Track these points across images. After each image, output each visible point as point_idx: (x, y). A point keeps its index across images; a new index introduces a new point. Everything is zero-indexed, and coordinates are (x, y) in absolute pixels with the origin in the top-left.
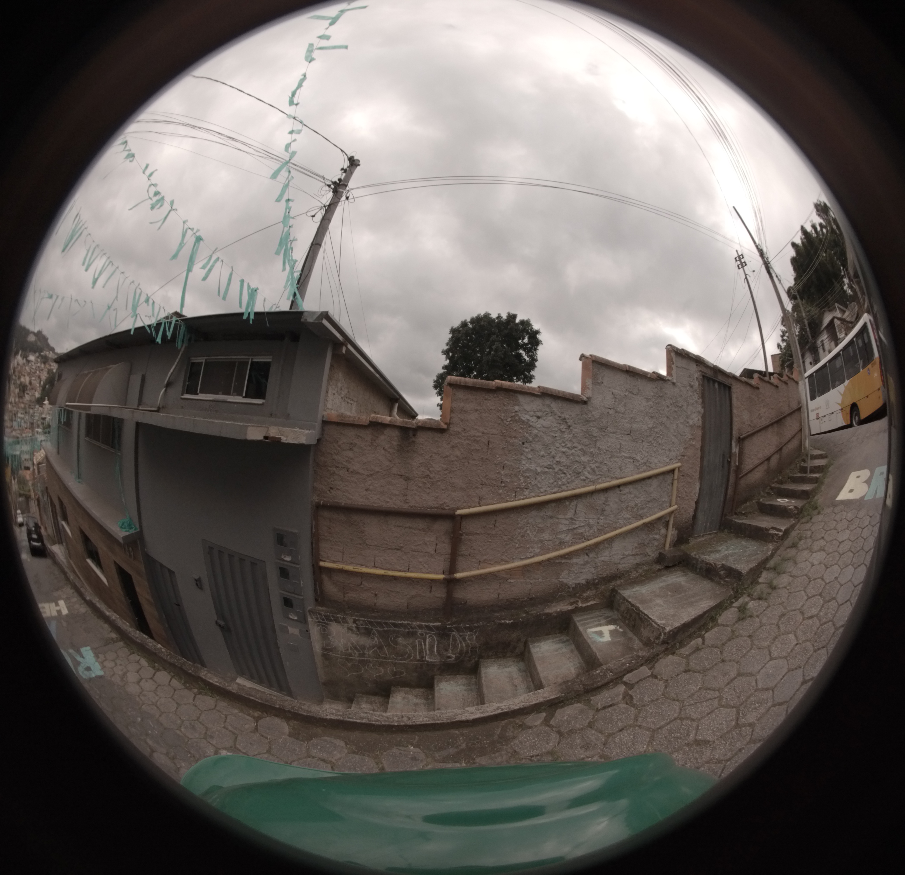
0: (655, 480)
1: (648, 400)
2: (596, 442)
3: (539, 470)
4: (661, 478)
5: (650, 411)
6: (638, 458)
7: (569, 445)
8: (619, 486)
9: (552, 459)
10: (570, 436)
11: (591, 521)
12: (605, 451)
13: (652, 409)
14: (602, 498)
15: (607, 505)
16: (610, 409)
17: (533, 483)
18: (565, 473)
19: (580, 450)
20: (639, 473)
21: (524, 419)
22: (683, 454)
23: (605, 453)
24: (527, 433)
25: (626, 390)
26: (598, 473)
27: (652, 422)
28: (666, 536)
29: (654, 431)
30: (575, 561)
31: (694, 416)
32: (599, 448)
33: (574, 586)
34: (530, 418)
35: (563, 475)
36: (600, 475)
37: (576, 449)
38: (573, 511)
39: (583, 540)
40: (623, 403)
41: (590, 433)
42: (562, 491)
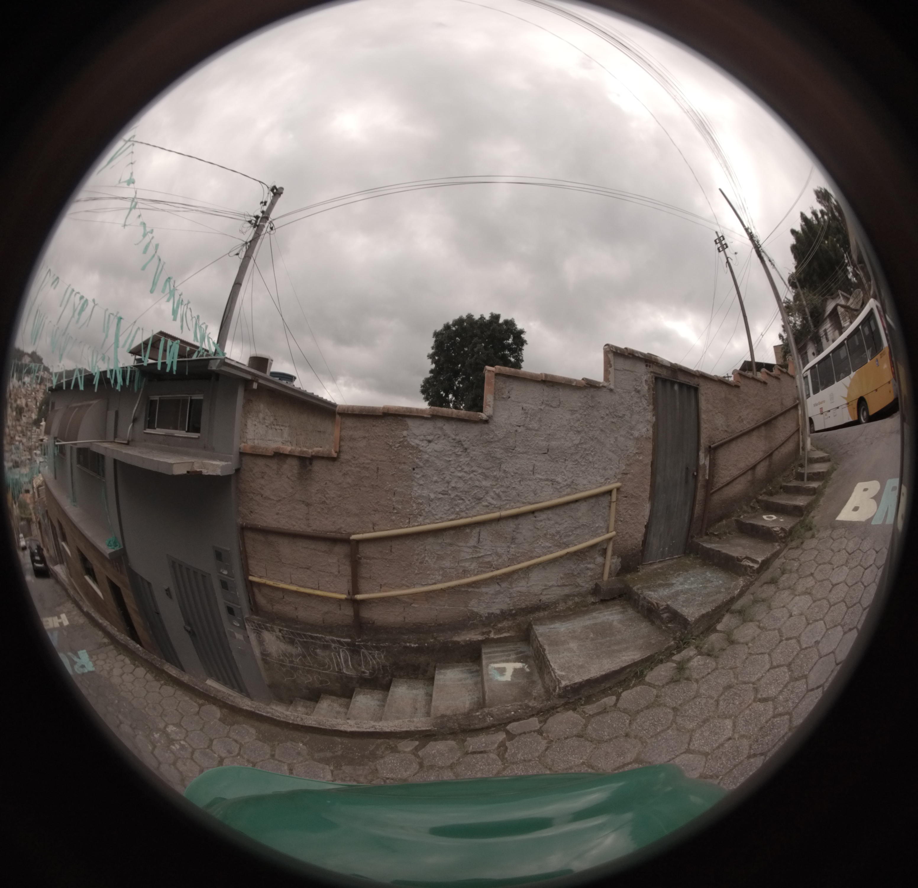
0: (585, 504)
1: (573, 412)
2: (500, 464)
3: (432, 496)
4: (593, 501)
5: (577, 425)
6: (559, 479)
7: (466, 469)
8: (533, 512)
9: (447, 485)
10: (468, 459)
11: (499, 550)
12: (513, 474)
13: (579, 422)
14: (511, 525)
15: (518, 533)
16: (519, 426)
17: (426, 510)
18: (463, 499)
19: (480, 474)
20: (560, 497)
21: (413, 444)
22: (625, 472)
23: (512, 476)
24: (417, 458)
25: (542, 403)
26: (504, 498)
27: (579, 438)
28: (604, 565)
29: (582, 448)
30: (484, 590)
31: (640, 426)
32: (505, 470)
33: (487, 615)
34: (420, 443)
35: (461, 501)
36: (507, 500)
37: (475, 473)
38: (476, 539)
39: (492, 569)
40: (537, 418)
41: (492, 455)
42: (461, 518)
